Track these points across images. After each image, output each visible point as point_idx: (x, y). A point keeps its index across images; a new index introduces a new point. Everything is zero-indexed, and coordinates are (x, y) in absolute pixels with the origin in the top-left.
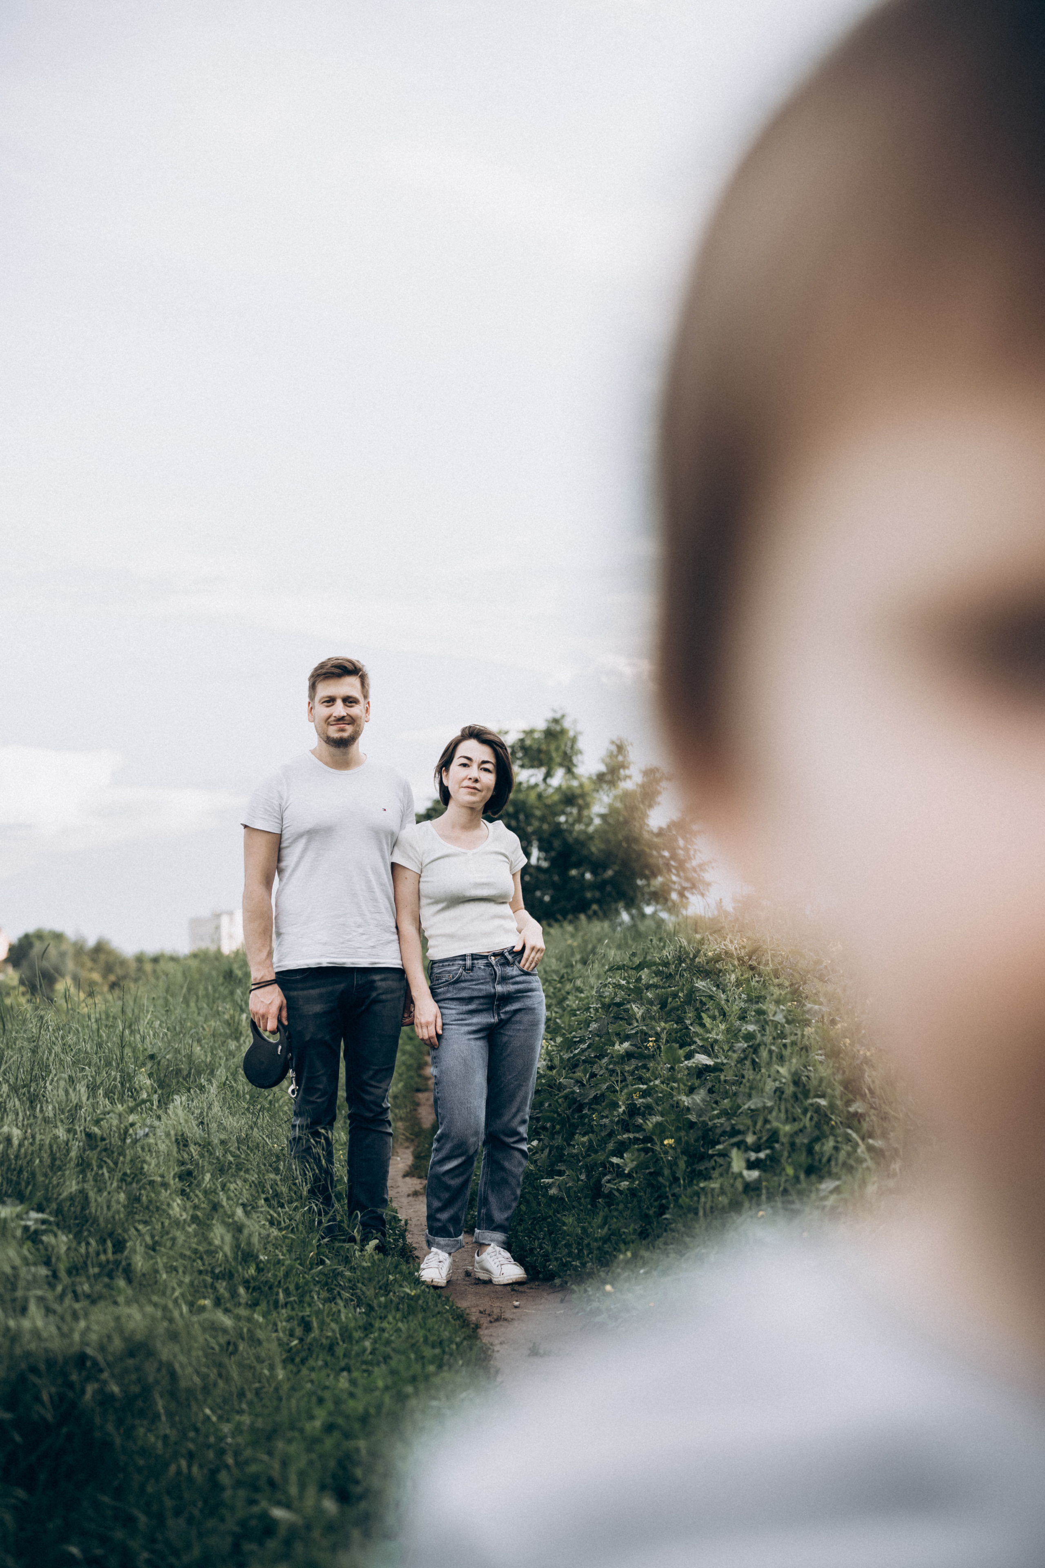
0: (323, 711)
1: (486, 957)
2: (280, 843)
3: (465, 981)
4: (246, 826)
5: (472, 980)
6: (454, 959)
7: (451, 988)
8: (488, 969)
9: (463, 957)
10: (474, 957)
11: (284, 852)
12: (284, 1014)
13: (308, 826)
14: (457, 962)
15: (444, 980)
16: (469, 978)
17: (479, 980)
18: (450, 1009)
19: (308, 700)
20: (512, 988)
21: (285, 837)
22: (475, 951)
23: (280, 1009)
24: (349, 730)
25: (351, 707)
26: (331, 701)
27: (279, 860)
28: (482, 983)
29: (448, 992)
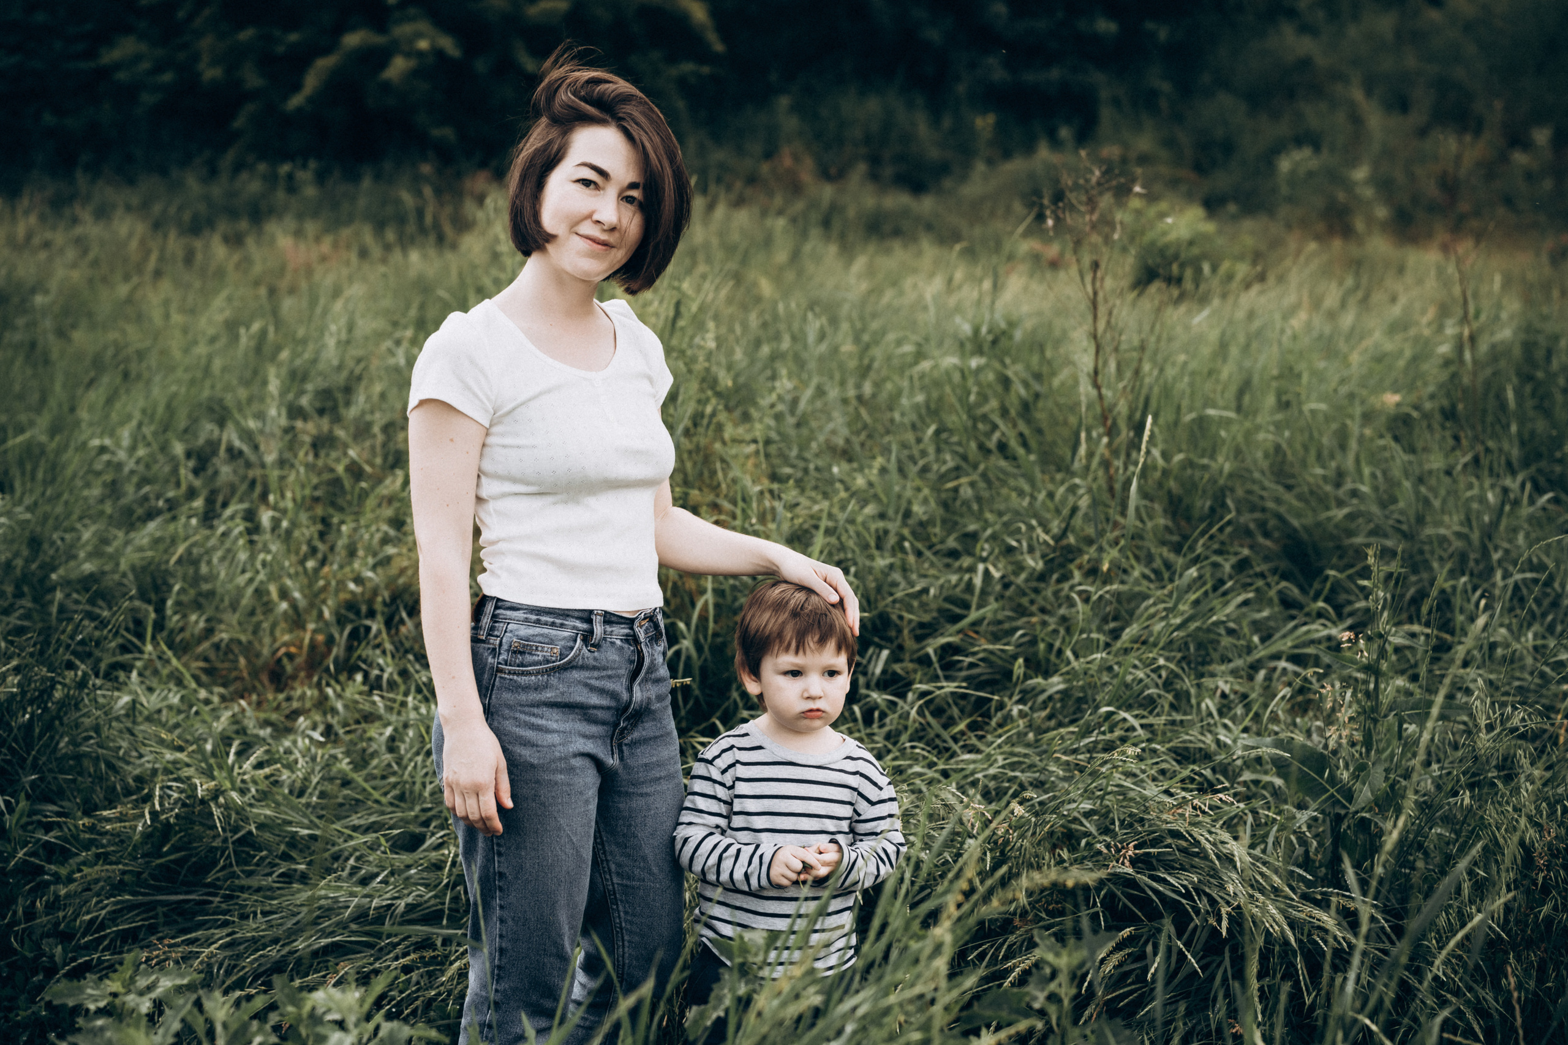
1: (630, 622)
3: (584, 667)
5: (594, 668)
6: (565, 614)
7: (554, 680)
8: (629, 649)
9: (587, 616)
10: (610, 618)
14: (570, 622)
15: (539, 656)
16: (592, 662)
17: (605, 669)
22: (611, 607)
28: (610, 677)
29: (546, 686)
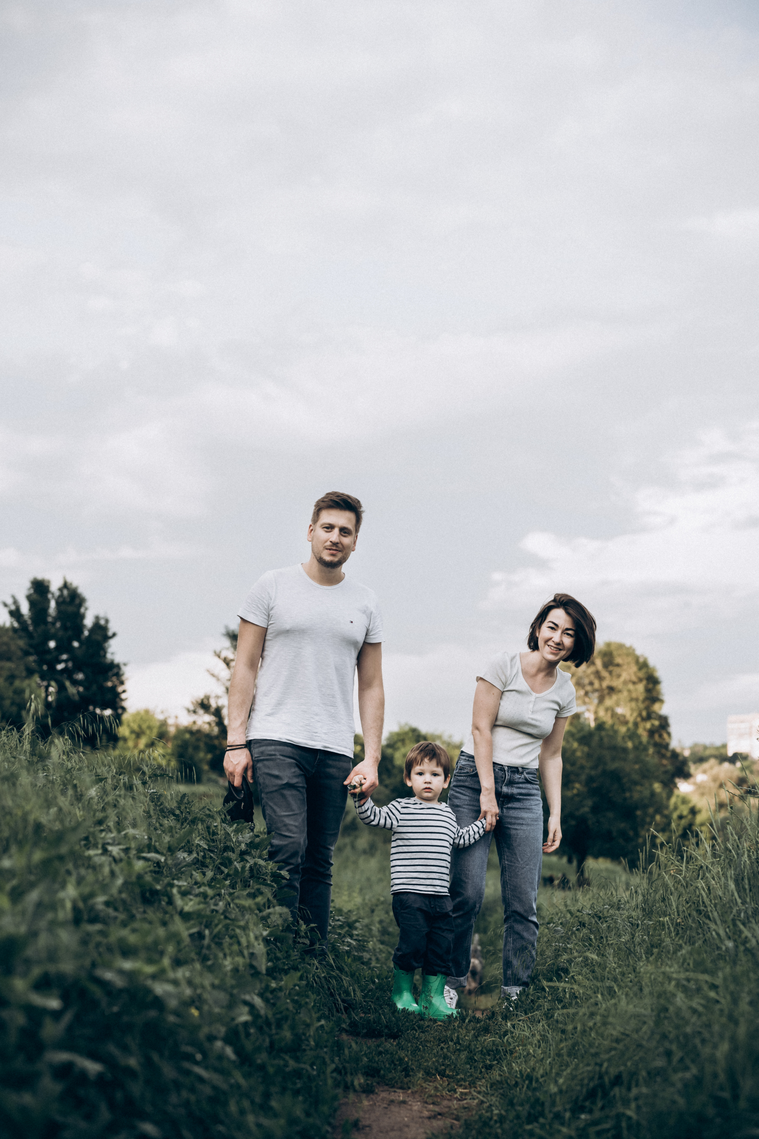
0: (322, 534)
2: (265, 636)
4: (241, 618)
8: (501, 773)
11: (267, 644)
12: (249, 773)
13: (288, 627)
18: (465, 795)
19: (310, 523)
20: (515, 791)
21: (269, 631)
23: (246, 769)
24: (340, 555)
25: (345, 536)
26: (330, 527)
27: (263, 650)
